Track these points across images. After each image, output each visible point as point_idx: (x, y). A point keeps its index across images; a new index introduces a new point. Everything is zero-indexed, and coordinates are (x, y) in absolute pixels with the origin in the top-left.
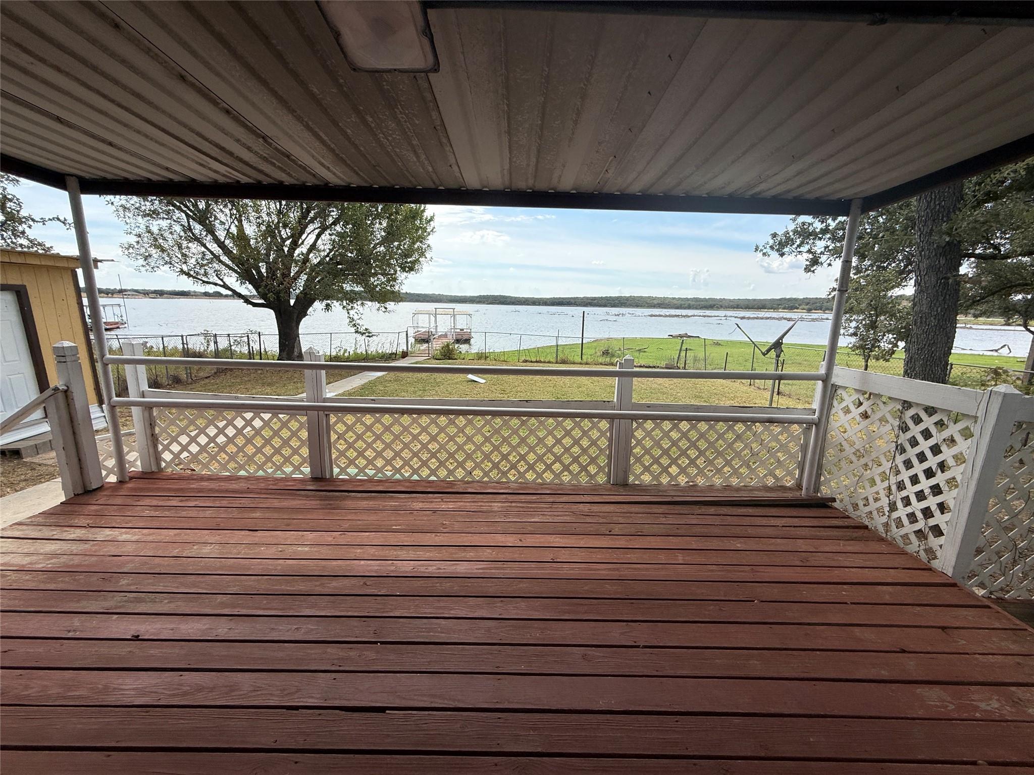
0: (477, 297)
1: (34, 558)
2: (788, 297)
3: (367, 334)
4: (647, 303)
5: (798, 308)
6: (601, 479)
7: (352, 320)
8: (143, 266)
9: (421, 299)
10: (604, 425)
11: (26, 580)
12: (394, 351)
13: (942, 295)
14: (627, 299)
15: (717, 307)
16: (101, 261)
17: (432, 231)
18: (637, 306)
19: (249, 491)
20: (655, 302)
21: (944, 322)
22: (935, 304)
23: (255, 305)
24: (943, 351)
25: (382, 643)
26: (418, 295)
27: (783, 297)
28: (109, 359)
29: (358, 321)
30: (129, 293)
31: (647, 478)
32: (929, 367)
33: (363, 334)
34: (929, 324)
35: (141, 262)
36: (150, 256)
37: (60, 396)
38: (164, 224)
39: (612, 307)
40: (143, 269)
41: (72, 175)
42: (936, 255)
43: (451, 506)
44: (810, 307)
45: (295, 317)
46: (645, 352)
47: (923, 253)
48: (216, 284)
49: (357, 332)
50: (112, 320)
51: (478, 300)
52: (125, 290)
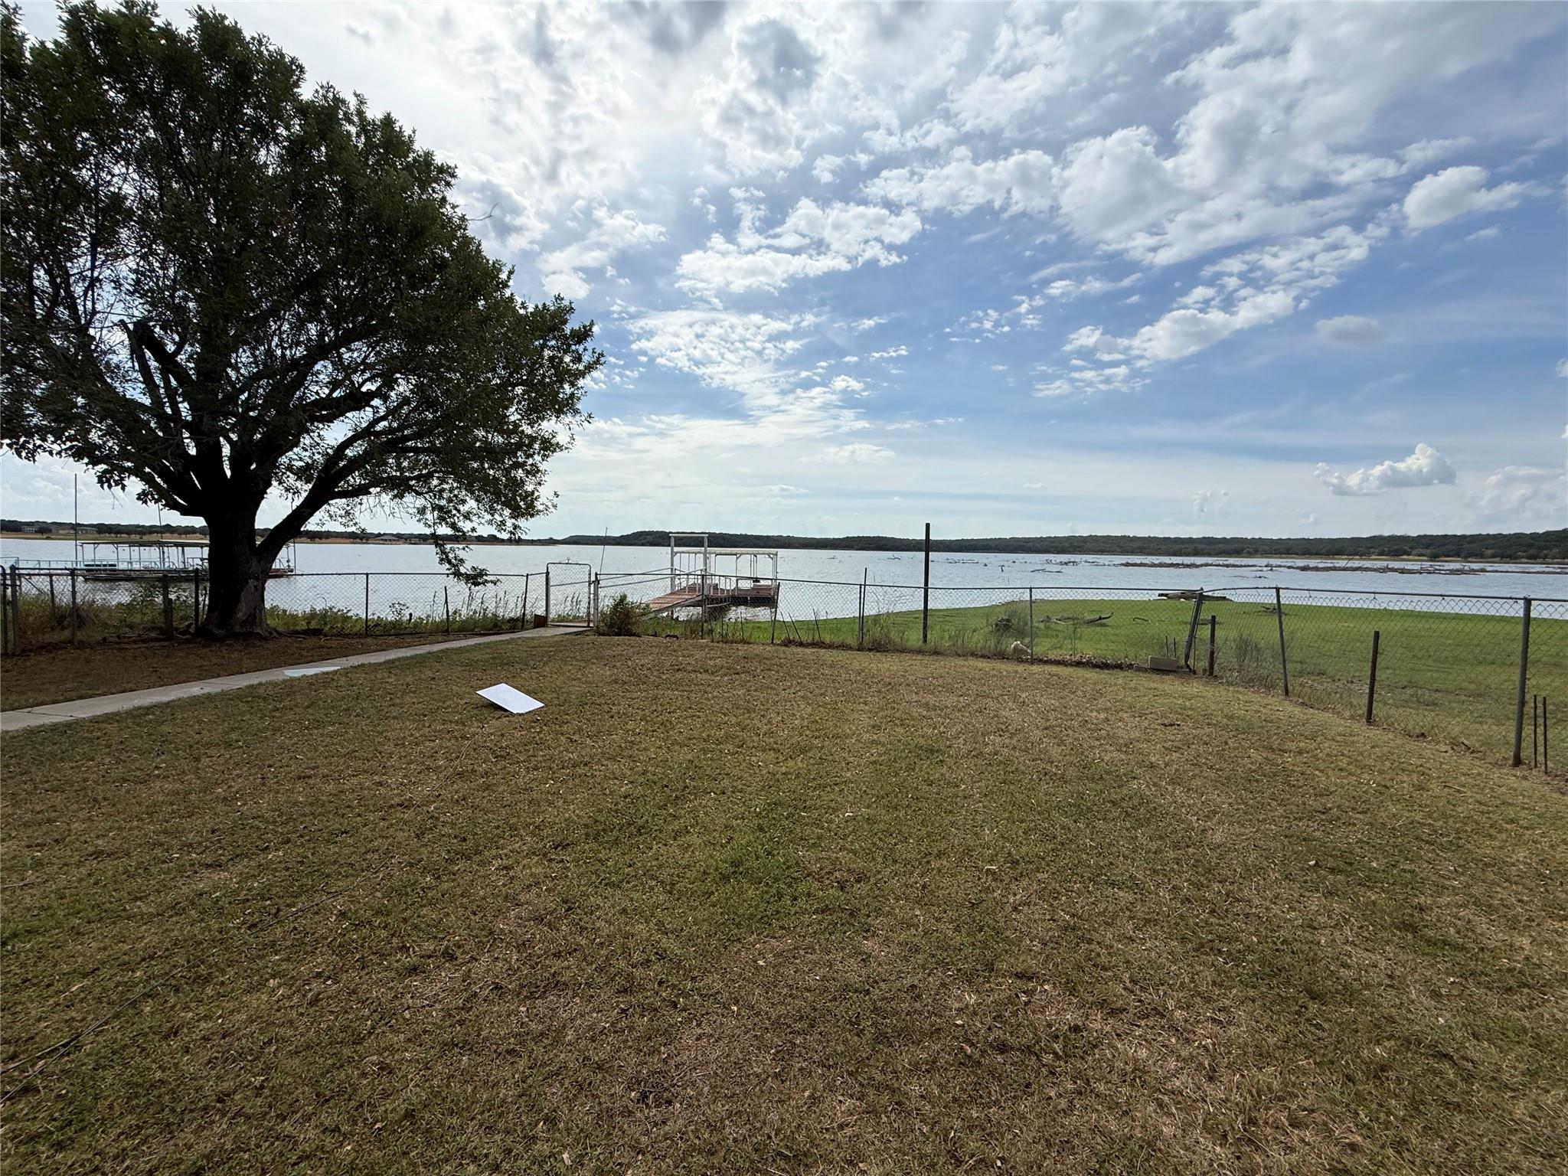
2: (1386, 534)
4: (1119, 547)
5: (1409, 554)
12: (520, 615)
15: (1249, 552)
18: (1102, 552)
20: (1133, 545)
27: (1377, 534)
44: (1435, 551)
46: (1102, 625)
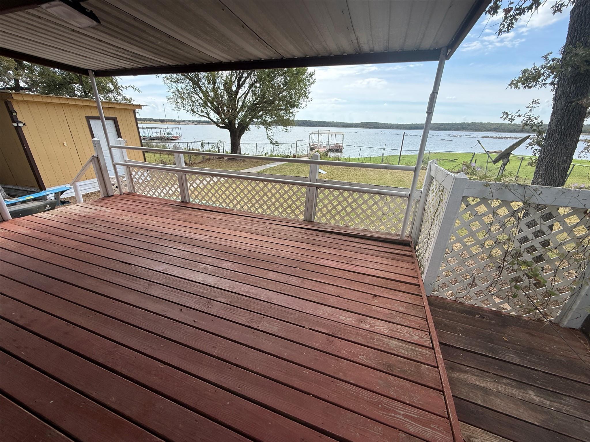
0: (360, 123)
1: (81, 212)
3: (276, 144)
4: (485, 128)
6: (301, 217)
7: (268, 136)
8: (176, 108)
9: (326, 125)
10: (304, 190)
11: (76, 217)
12: (289, 155)
13: (567, 116)
14: (469, 124)
16: (143, 106)
17: (314, 81)
18: (476, 130)
19: (156, 202)
20: (492, 127)
21: (565, 138)
22: (561, 123)
23: (221, 127)
24: (562, 159)
25: (148, 250)
26: (324, 122)
28: (111, 146)
29: (272, 137)
30: (186, 122)
31: (323, 220)
32: (548, 171)
33: (274, 144)
34: (553, 139)
35: (175, 106)
36: (178, 102)
37: (96, 159)
38: (183, 85)
39: (455, 130)
40: (175, 109)
41: (90, 70)
42: (568, 83)
43: (220, 217)
45: (238, 134)
47: (560, 82)
48: (205, 117)
49: (271, 143)
50: (175, 135)
51: (360, 125)
52: (185, 121)
